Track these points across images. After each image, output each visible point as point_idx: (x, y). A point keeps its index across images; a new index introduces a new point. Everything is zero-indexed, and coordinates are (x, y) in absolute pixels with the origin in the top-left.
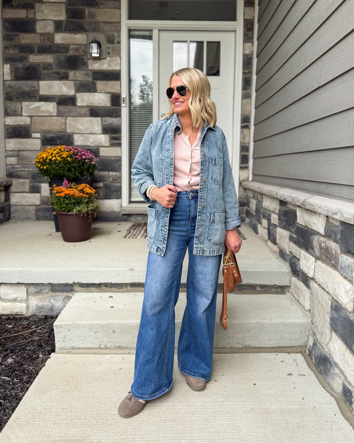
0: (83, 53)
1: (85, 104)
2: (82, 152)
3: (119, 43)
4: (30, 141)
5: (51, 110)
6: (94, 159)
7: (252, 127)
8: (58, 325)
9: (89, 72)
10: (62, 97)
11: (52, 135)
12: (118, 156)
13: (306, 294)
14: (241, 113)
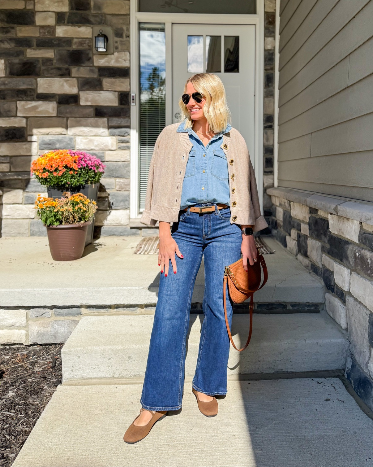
0: (87, 47)
1: (89, 104)
3: (128, 36)
4: (25, 145)
5: (51, 111)
7: (276, 128)
8: (66, 352)
9: (94, 68)
10: (64, 95)
11: (51, 138)
12: (126, 160)
13: (342, 311)
14: (264, 112)
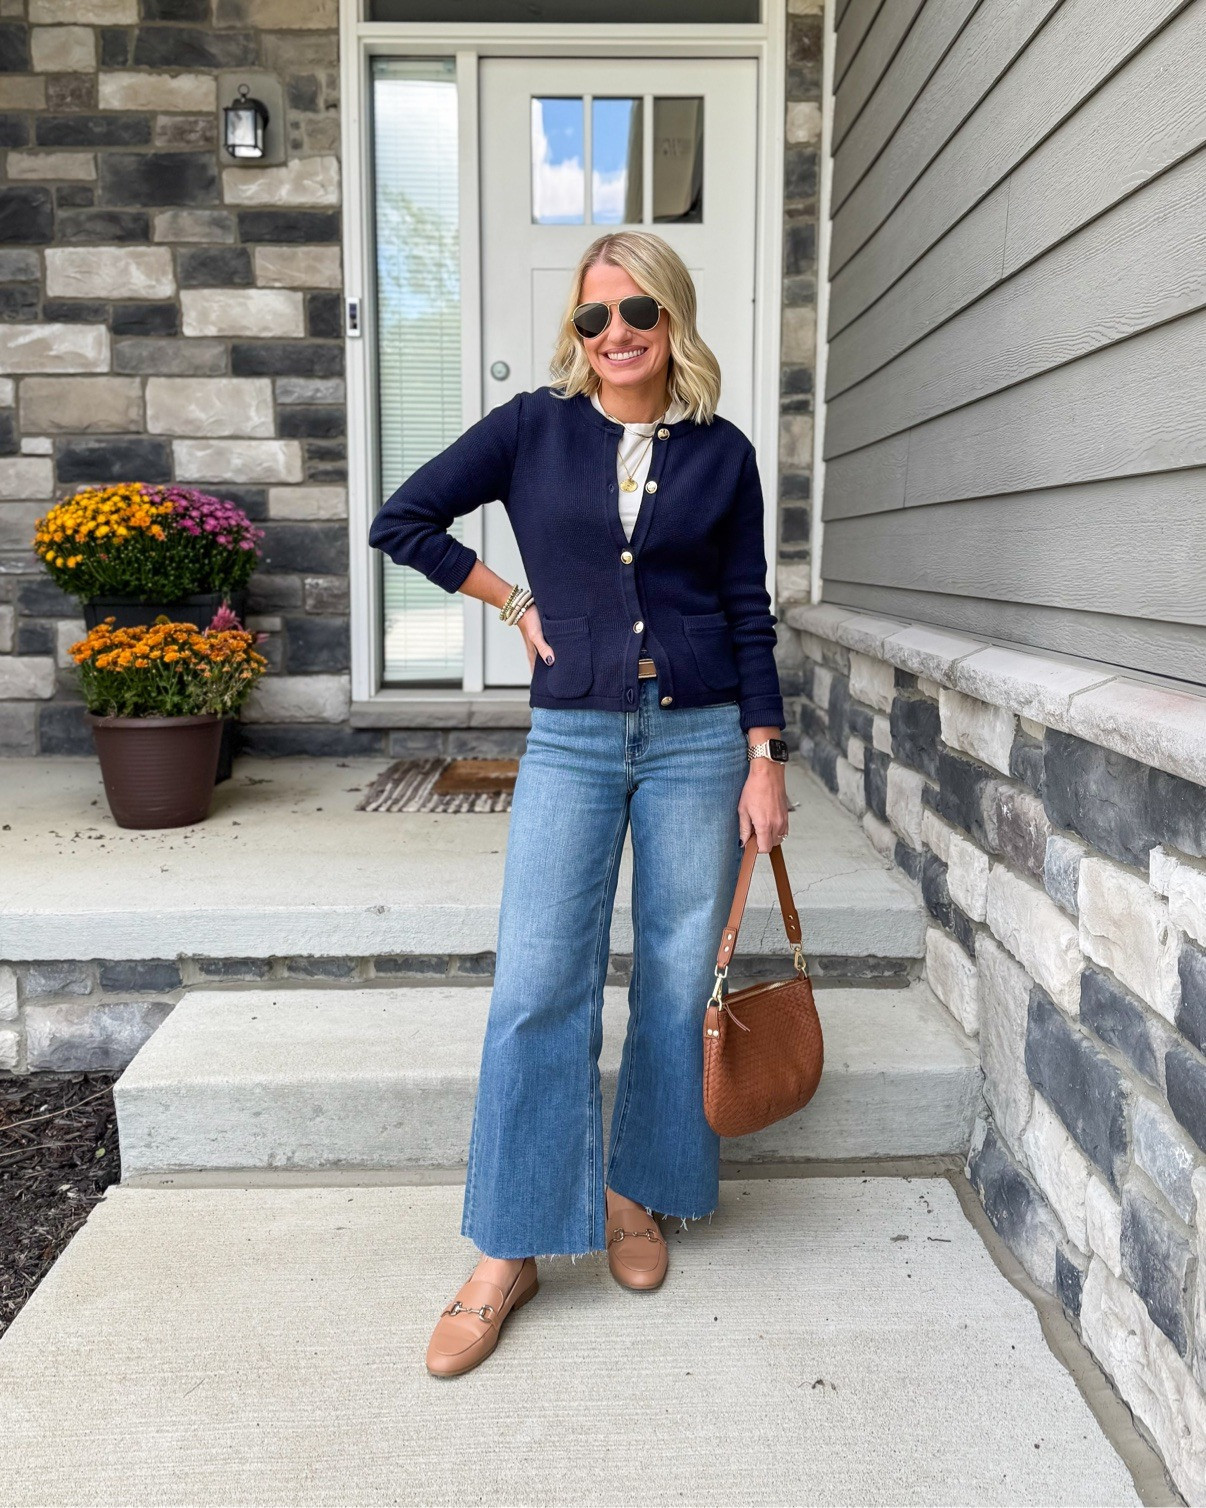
0: (201, 143)
1: (212, 331)
2: (203, 504)
3: (334, 105)
4: (14, 465)
5: (90, 353)
6: (247, 530)
7: (820, 409)
8: (128, 1091)
9: (225, 213)
10: (130, 303)
11: (94, 445)
12: (335, 518)
13: (965, 979)
14: (781, 358)
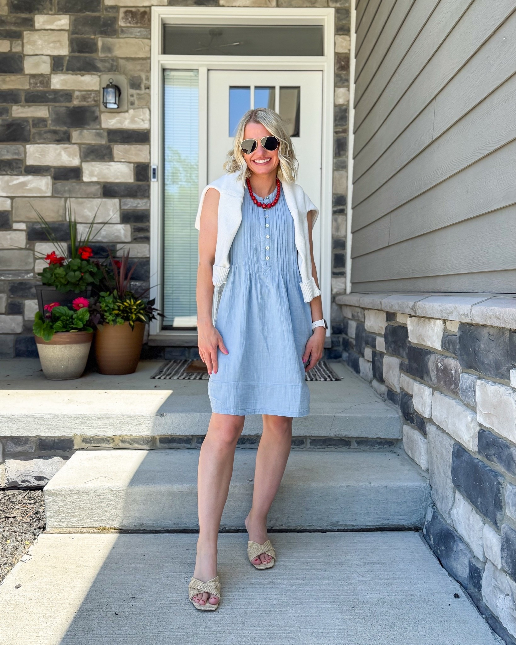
0: (93, 103)
1: (95, 179)
3: (148, 88)
4: (10, 234)
5: (44, 188)
7: (350, 212)
8: (50, 491)
9: (102, 131)
10: (61, 167)
11: (44, 226)
12: (144, 257)
13: (422, 446)
14: (333, 191)
